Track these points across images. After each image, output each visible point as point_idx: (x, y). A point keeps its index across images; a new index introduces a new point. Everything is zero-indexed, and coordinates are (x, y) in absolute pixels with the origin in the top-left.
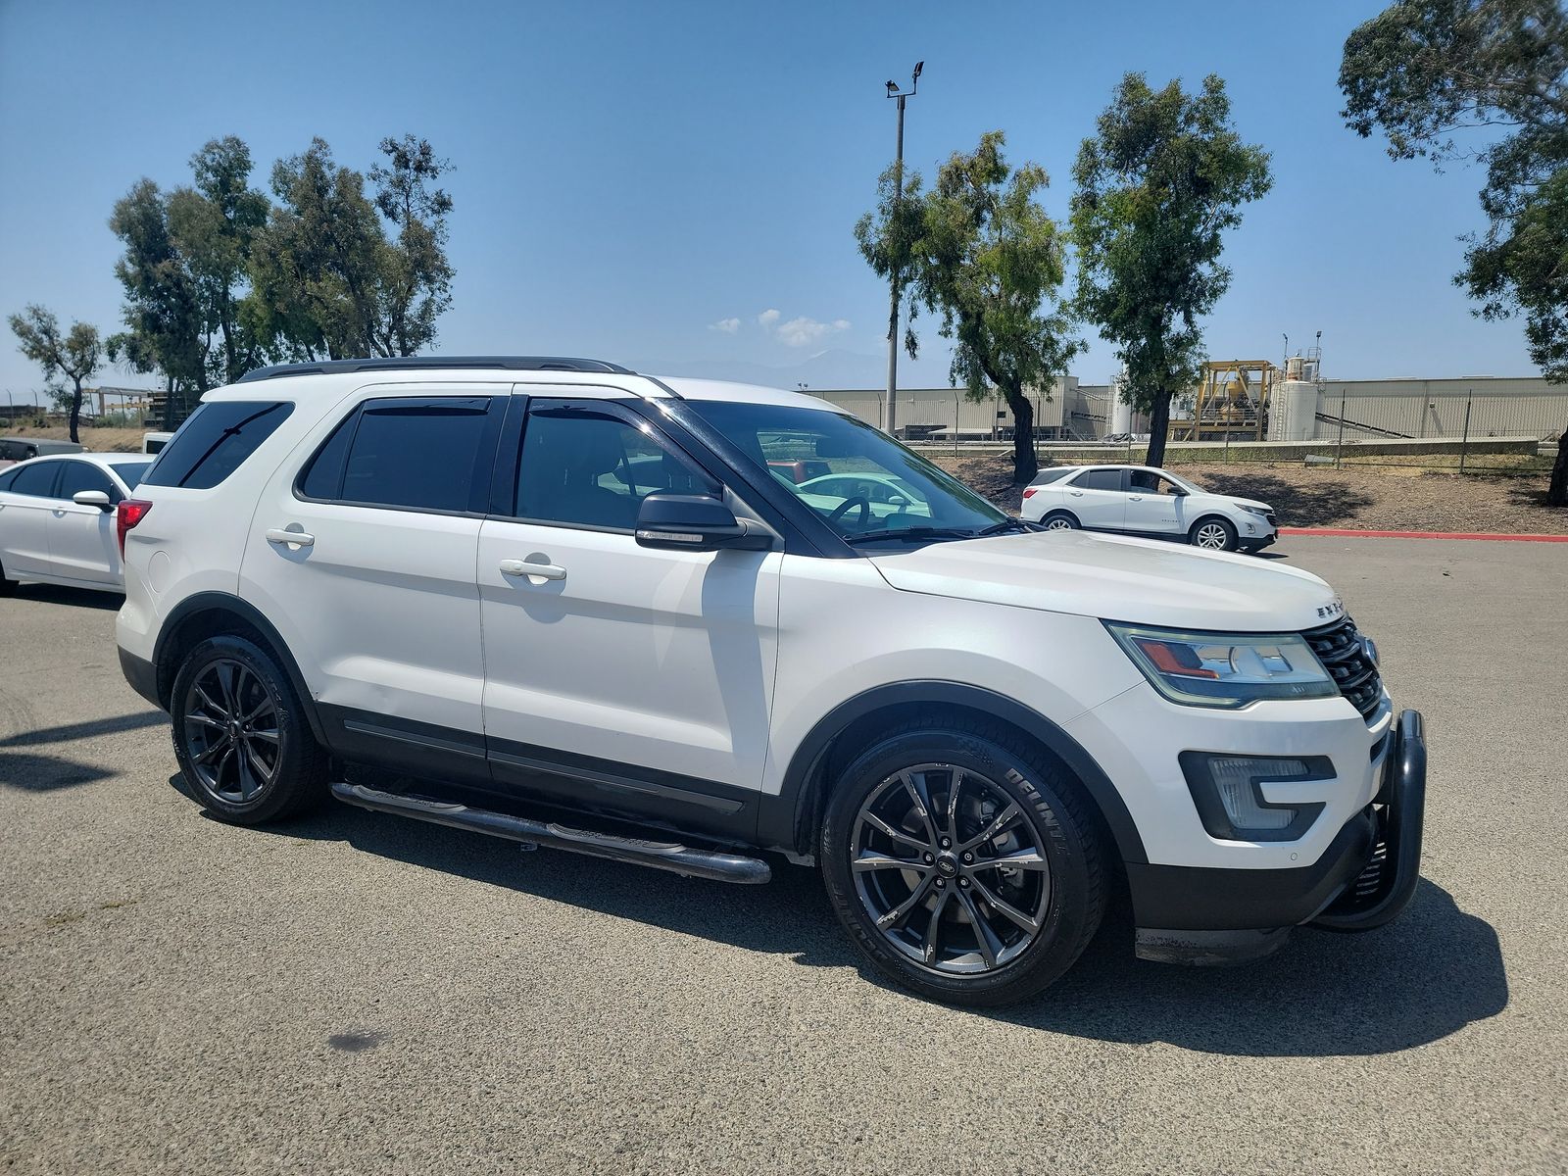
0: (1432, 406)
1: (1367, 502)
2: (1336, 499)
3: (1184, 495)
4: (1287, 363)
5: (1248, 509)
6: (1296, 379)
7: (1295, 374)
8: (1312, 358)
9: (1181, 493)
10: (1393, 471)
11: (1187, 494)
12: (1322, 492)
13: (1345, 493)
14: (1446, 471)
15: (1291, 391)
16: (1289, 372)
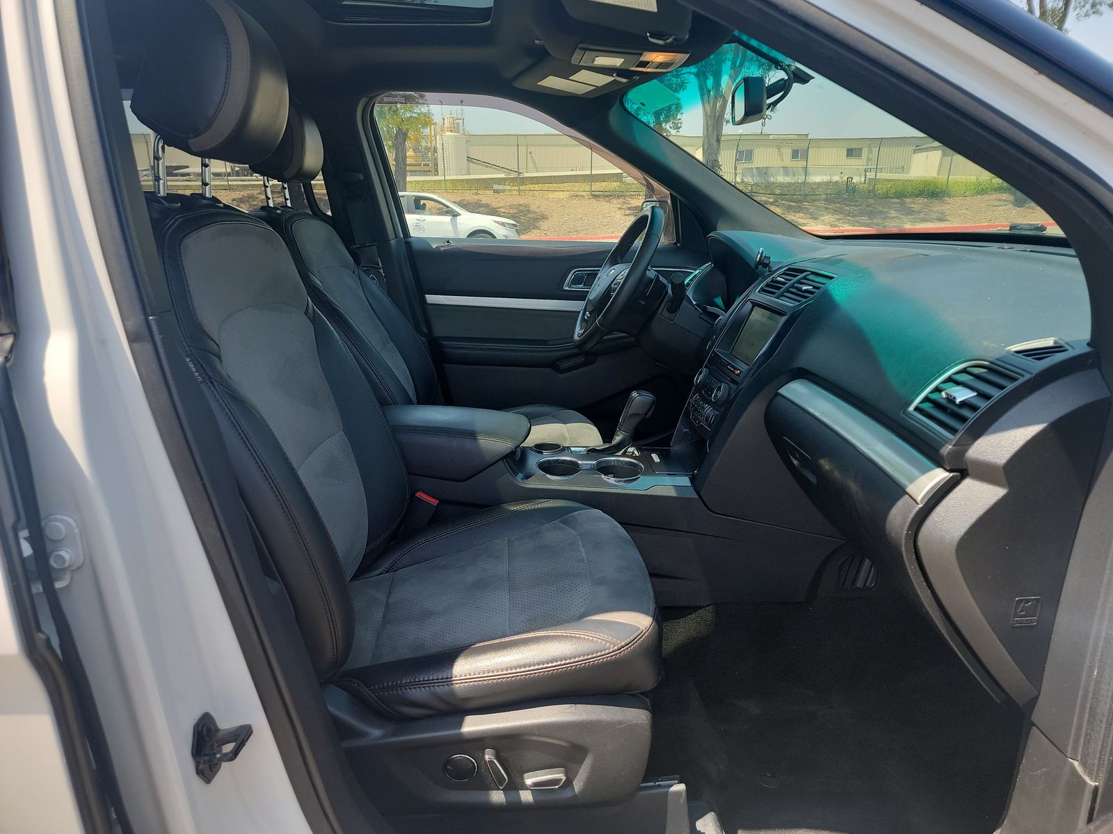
0: (530, 153)
1: (544, 218)
2: (524, 215)
3: (457, 216)
4: (444, 120)
5: (503, 224)
6: (451, 131)
7: (451, 127)
8: (459, 116)
9: (455, 215)
10: (551, 195)
11: (459, 215)
12: (515, 211)
13: (529, 211)
14: (582, 194)
15: (450, 141)
16: (446, 125)
